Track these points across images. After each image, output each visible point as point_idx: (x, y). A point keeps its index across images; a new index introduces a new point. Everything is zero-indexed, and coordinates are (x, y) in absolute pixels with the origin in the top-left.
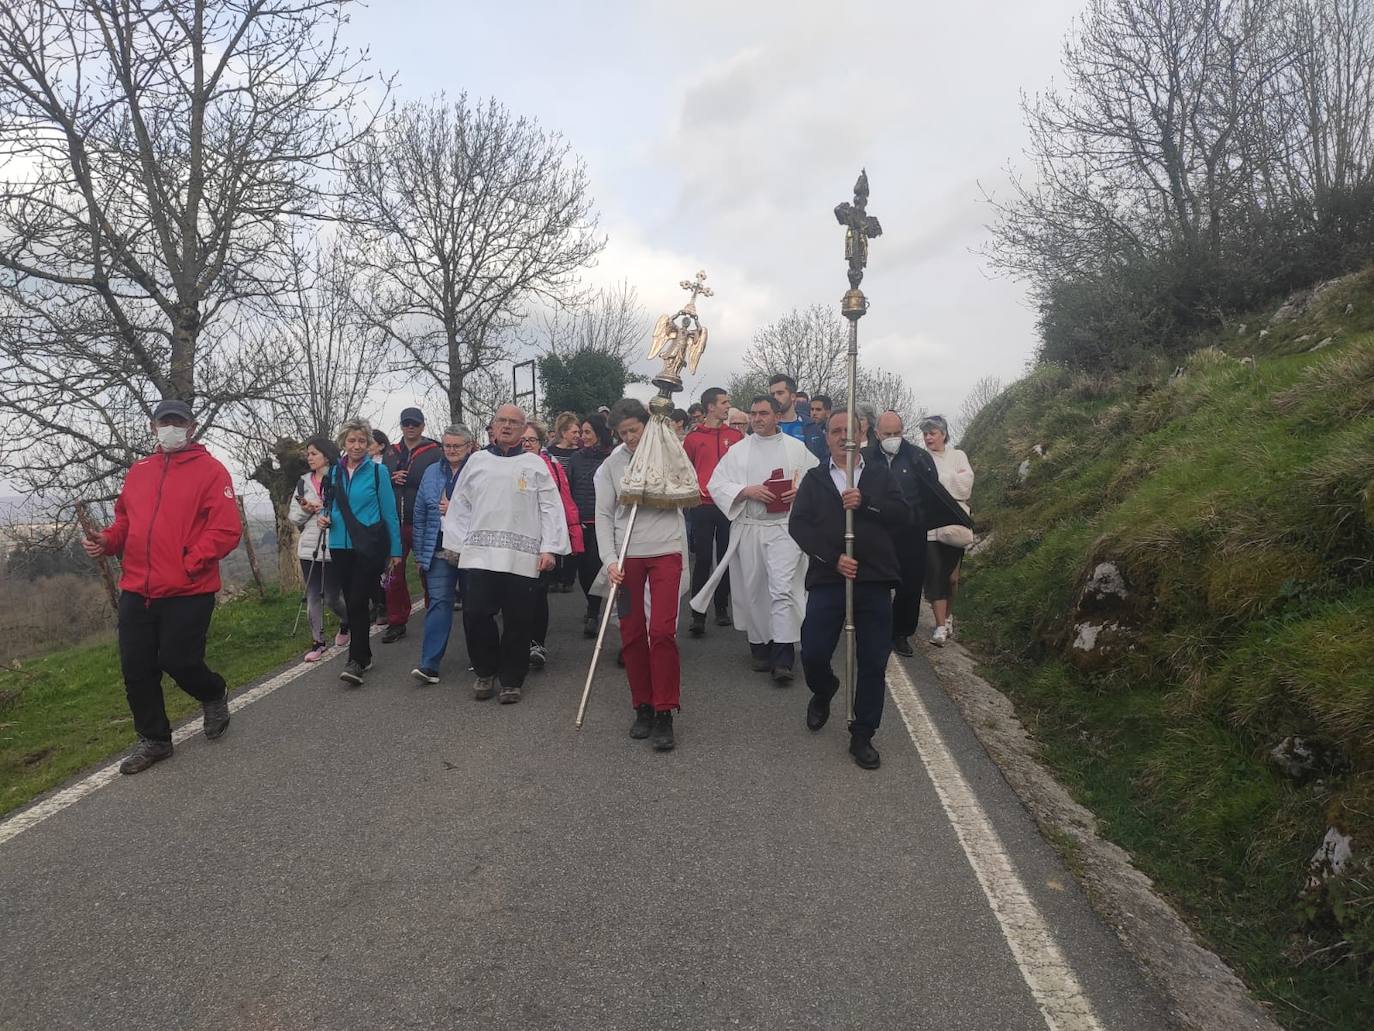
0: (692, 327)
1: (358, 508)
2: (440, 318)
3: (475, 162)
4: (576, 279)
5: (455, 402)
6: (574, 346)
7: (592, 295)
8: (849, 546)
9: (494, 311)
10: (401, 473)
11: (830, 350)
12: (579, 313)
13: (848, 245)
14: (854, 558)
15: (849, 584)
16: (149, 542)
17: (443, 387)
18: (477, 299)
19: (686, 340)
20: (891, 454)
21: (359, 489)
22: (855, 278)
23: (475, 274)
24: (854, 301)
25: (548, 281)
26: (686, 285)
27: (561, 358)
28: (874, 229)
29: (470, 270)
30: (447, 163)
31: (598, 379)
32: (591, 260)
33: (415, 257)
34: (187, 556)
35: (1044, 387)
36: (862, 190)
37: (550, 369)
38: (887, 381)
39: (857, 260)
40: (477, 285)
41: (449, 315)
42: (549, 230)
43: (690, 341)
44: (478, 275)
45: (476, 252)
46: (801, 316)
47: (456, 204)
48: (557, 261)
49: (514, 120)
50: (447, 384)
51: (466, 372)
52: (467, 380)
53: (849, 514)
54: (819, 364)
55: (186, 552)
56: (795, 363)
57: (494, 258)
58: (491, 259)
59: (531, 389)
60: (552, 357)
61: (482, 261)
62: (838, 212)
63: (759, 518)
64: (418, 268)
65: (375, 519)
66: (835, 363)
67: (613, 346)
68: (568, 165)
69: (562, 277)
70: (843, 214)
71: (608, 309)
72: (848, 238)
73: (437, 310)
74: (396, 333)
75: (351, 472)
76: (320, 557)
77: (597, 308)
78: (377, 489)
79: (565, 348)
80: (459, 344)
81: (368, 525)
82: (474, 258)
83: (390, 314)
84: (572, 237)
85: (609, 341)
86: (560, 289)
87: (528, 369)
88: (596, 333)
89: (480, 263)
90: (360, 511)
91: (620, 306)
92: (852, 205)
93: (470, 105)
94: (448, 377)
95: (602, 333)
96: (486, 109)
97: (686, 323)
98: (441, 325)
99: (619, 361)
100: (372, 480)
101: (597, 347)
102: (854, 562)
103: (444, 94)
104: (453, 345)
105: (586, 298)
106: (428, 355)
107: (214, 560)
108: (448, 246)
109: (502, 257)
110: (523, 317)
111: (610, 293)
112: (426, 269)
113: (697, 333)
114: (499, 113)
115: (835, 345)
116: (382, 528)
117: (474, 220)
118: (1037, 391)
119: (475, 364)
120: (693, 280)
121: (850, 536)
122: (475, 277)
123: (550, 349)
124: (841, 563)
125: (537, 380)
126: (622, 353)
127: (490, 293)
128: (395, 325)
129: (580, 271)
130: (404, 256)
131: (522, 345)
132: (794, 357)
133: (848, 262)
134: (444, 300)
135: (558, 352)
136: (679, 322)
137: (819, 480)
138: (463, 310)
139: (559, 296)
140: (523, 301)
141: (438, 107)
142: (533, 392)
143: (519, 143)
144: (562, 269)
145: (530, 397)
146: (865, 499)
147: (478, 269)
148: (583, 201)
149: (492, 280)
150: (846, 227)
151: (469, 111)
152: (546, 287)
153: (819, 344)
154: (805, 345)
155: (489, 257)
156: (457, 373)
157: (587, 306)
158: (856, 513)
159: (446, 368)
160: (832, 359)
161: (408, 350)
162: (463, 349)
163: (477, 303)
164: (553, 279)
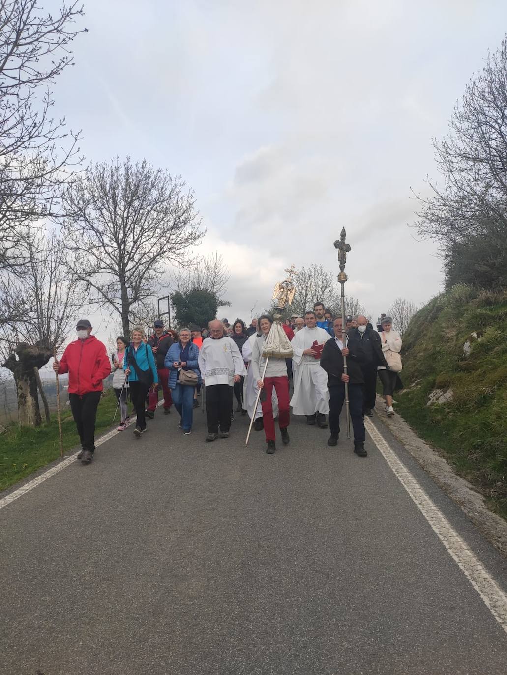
0: (289, 287)
1: (140, 363)
2: (117, 274)
3: (135, 193)
4: (190, 252)
5: (125, 319)
6: (190, 287)
7: (199, 260)
8: (345, 370)
9: (146, 269)
10: (155, 348)
11: (322, 287)
12: (192, 269)
13: (339, 255)
14: (348, 375)
15: (346, 385)
16: (78, 374)
17: (118, 311)
18: (137, 264)
19: (287, 292)
20: (362, 333)
21: (140, 356)
22: (342, 268)
23: (136, 251)
24: (342, 276)
25: (174, 253)
26: (287, 271)
27: (183, 293)
28: (348, 248)
29: (132, 249)
30: (119, 192)
31: (203, 304)
32: (197, 242)
33: (103, 243)
34: (93, 379)
35: (460, 299)
36: (343, 235)
37: (177, 300)
38: (351, 302)
39: (342, 260)
40: (137, 257)
41: (121, 273)
42: (175, 226)
43: (289, 292)
44: (137, 252)
45: (135, 239)
46: (307, 271)
47: (125, 215)
48: (179, 242)
49: (155, 170)
50: (121, 310)
51: (131, 303)
52: (132, 307)
53: (345, 357)
54: (317, 294)
55: (92, 377)
56: (304, 294)
57: (146, 243)
58: (144, 243)
59: (168, 311)
60: (178, 294)
61: (140, 244)
62: (335, 244)
63: (310, 361)
64: (105, 249)
65: (147, 368)
66: (325, 293)
67: (210, 287)
68: (184, 192)
69: (182, 251)
70: (337, 244)
71: (208, 268)
72: (339, 253)
73: (115, 271)
74: (93, 284)
75: (136, 349)
76: (125, 386)
77: (202, 267)
78: (147, 355)
79: (185, 289)
80: (127, 288)
81: (144, 370)
82: (135, 242)
83: (89, 274)
84: (187, 230)
85: (208, 284)
86: (181, 257)
87: (166, 300)
88: (201, 280)
89: (139, 246)
90: (141, 364)
91: (214, 266)
92: (340, 241)
93: (132, 163)
94: (121, 306)
95: (204, 281)
96: (140, 165)
97: (287, 285)
98: (117, 278)
99: (214, 294)
100: (145, 352)
101: (202, 287)
102: (348, 376)
103: (118, 157)
104: (124, 289)
105: (195, 261)
106: (110, 295)
107: (101, 380)
108: (121, 236)
109: (151, 242)
110: (162, 273)
111: (208, 259)
112: (109, 249)
113: (291, 289)
114: (147, 166)
115: (325, 284)
116: (150, 371)
117: (134, 222)
118: (457, 301)
119: (136, 299)
120: (290, 268)
121: (345, 366)
122: (135, 253)
123: (177, 289)
124: (343, 377)
125: (170, 306)
126: (215, 290)
127: (144, 261)
128: (93, 280)
129: (191, 248)
130: (97, 243)
131: (161, 287)
132: (304, 291)
133: (339, 262)
134: (119, 265)
135: (181, 291)
136: (284, 285)
137: (331, 344)
138: (129, 270)
139: (181, 261)
140: (162, 264)
141: (115, 164)
142: (168, 313)
143: (158, 181)
144: (182, 247)
145: (167, 315)
146: (350, 352)
147: (138, 248)
148: (193, 212)
149: (144, 254)
150: (338, 249)
151: (131, 165)
152: (174, 256)
153: (317, 284)
154: (309, 285)
155: (143, 242)
156: (126, 303)
157: (196, 266)
158: (347, 357)
159: (120, 301)
160: (323, 292)
161: (100, 293)
162: (129, 291)
163: (137, 266)
164: (177, 252)
